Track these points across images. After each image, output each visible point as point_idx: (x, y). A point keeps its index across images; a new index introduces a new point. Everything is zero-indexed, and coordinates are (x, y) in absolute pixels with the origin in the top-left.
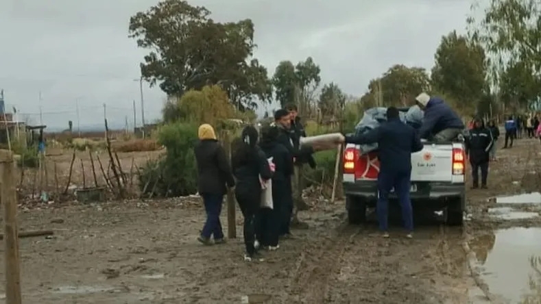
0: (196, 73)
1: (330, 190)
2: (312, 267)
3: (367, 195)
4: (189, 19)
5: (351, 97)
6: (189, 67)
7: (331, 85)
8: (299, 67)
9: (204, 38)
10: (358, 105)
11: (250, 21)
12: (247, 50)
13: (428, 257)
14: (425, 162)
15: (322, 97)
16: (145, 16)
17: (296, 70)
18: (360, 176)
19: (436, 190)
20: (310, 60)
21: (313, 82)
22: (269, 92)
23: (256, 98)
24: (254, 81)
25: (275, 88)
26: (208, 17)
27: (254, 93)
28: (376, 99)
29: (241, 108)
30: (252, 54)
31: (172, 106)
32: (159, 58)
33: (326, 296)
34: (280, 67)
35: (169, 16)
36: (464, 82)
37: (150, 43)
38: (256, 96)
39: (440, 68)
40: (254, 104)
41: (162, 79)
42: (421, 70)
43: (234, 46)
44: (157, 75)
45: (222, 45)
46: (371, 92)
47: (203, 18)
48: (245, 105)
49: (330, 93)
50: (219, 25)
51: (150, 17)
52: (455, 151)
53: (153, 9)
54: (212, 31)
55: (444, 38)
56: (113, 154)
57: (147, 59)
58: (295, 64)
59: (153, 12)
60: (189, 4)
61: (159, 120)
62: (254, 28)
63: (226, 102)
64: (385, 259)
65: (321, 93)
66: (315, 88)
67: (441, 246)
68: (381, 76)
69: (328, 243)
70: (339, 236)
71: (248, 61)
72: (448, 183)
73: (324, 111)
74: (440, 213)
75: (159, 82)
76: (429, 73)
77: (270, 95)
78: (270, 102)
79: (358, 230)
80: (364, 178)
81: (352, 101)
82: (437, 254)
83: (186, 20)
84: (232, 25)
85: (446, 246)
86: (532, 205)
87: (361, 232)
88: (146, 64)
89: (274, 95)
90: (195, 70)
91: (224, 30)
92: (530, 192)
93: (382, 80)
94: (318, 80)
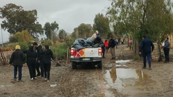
0: (19, 26)
1: (66, 61)
2: (64, 79)
3: (77, 61)
4: (16, 10)
5: (69, 33)
6: (17, 25)
7: (62, 30)
8: (52, 24)
9: (21, 15)
10: (71, 36)
11: (36, 10)
12: (35, 19)
13: (93, 76)
14: (92, 52)
15: (60, 33)
16: (2, 9)
17: (51, 25)
18: (75, 56)
19: (94, 60)
20: (55, 22)
21: (56, 29)
22: (43, 32)
23: (38, 34)
24: (37, 29)
25: (44, 31)
26: (22, 9)
27: (38, 32)
28: (76, 34)
29: (34, 37)
30: (37, 20)
31: (12, 37)
32: (7, 22)
33: (69, 84)
34: (45, 24)
35: (10, 9)
36: (103, 28)
37: (4, 17)
38: (39, 33)
39: (95, 24)
40: (38, 36)
41: (8, 28)
42: (89, 25)
43: (31, 18)
44: (6, 27)
45: (27, 18)
46: (75, 32)
47: (21, 9)
48: (35, 36)
49: (62, 32)
50: (26, 11)
51: (3, 9)
52: (99, 49)
53: (4, 6)
54: (24, 13)
55: (96, 15)
56: (2, 52)
57: (3, 22)
58: (50, 23)
59: (4, 7)
60: (16, 5)
61: (8, 42)
62: (37, 12)
63: (29, 36)
64: (83, 77)
65: (59, 32)
66: (57, 31)
67: (96, 73)
68: (78, 27)
69: (68, 73)
70: (70, 72)
71: (36, 23)
72: (98, 58)
73: (60, 38)
74: (96, 66)
75: (7, 29)
76: (92, 26)
77: (43, 33)
78: (43, 35)
79: (75, 70)
80: (76, 57)
81: (69, 34)
82: (95, 75)
83: (15, 10)
84: (30, 11)
85: (97, 73)
86: (120, 63)
87: (76, 71)
88: (3, 24)
89: (44, 33)
90: (19, 25)
91: (28, 13)
92: (120, 60)
93: (78, 28)
94: (58, 28)
